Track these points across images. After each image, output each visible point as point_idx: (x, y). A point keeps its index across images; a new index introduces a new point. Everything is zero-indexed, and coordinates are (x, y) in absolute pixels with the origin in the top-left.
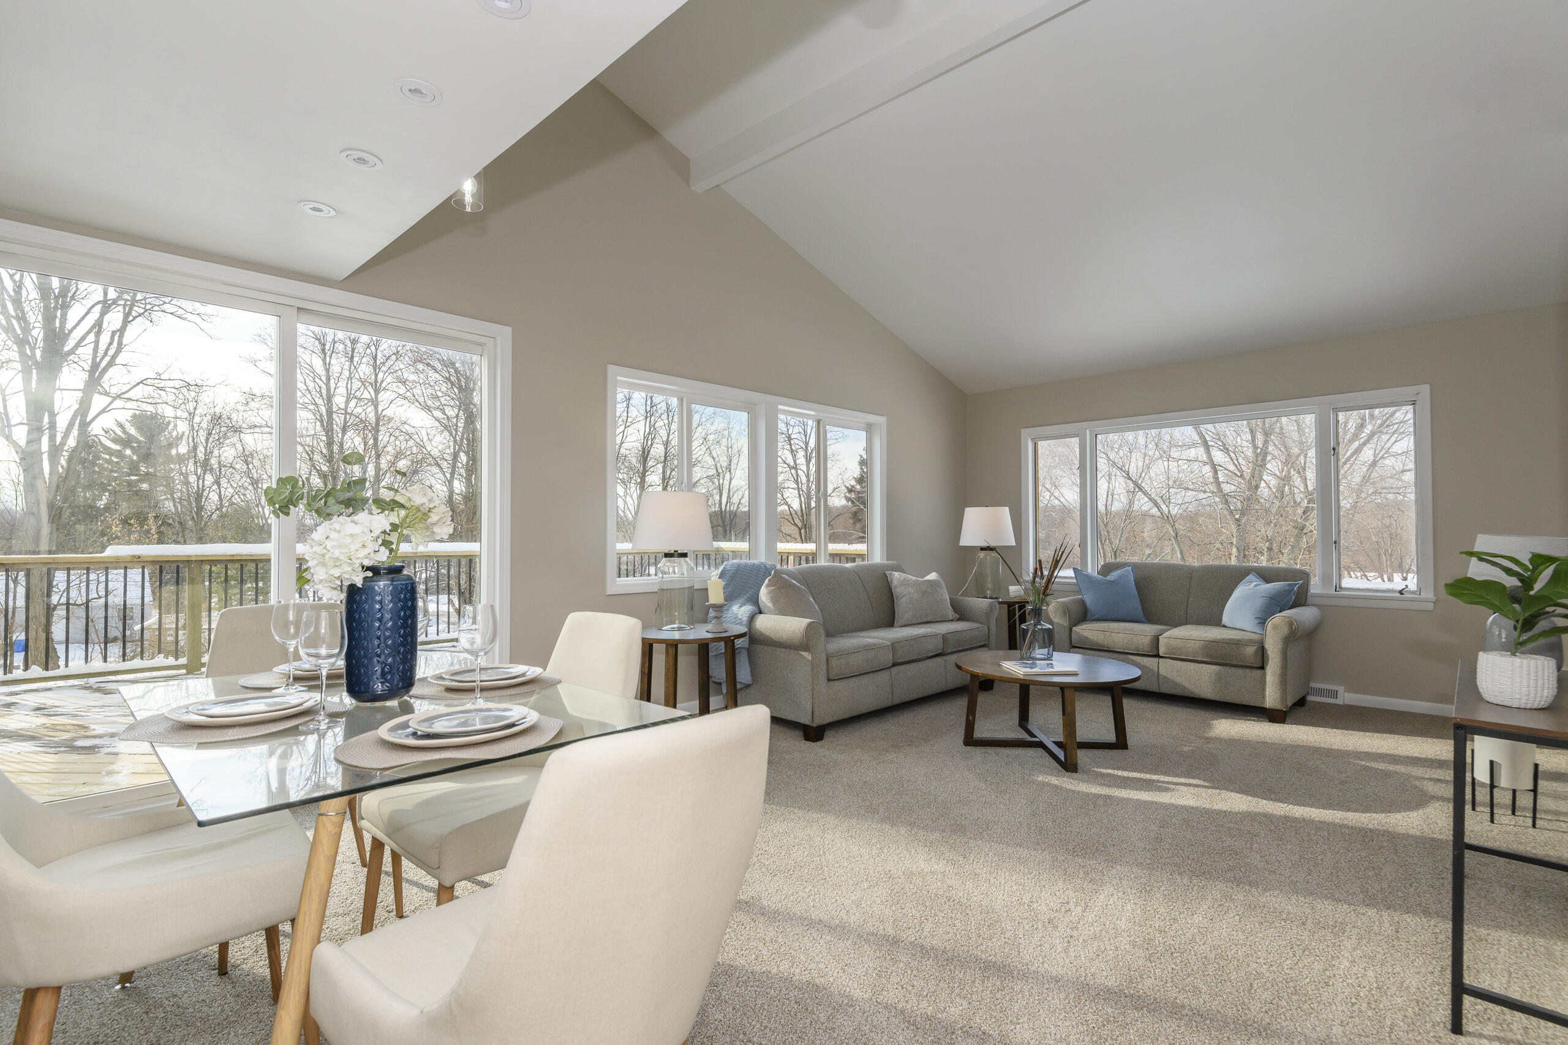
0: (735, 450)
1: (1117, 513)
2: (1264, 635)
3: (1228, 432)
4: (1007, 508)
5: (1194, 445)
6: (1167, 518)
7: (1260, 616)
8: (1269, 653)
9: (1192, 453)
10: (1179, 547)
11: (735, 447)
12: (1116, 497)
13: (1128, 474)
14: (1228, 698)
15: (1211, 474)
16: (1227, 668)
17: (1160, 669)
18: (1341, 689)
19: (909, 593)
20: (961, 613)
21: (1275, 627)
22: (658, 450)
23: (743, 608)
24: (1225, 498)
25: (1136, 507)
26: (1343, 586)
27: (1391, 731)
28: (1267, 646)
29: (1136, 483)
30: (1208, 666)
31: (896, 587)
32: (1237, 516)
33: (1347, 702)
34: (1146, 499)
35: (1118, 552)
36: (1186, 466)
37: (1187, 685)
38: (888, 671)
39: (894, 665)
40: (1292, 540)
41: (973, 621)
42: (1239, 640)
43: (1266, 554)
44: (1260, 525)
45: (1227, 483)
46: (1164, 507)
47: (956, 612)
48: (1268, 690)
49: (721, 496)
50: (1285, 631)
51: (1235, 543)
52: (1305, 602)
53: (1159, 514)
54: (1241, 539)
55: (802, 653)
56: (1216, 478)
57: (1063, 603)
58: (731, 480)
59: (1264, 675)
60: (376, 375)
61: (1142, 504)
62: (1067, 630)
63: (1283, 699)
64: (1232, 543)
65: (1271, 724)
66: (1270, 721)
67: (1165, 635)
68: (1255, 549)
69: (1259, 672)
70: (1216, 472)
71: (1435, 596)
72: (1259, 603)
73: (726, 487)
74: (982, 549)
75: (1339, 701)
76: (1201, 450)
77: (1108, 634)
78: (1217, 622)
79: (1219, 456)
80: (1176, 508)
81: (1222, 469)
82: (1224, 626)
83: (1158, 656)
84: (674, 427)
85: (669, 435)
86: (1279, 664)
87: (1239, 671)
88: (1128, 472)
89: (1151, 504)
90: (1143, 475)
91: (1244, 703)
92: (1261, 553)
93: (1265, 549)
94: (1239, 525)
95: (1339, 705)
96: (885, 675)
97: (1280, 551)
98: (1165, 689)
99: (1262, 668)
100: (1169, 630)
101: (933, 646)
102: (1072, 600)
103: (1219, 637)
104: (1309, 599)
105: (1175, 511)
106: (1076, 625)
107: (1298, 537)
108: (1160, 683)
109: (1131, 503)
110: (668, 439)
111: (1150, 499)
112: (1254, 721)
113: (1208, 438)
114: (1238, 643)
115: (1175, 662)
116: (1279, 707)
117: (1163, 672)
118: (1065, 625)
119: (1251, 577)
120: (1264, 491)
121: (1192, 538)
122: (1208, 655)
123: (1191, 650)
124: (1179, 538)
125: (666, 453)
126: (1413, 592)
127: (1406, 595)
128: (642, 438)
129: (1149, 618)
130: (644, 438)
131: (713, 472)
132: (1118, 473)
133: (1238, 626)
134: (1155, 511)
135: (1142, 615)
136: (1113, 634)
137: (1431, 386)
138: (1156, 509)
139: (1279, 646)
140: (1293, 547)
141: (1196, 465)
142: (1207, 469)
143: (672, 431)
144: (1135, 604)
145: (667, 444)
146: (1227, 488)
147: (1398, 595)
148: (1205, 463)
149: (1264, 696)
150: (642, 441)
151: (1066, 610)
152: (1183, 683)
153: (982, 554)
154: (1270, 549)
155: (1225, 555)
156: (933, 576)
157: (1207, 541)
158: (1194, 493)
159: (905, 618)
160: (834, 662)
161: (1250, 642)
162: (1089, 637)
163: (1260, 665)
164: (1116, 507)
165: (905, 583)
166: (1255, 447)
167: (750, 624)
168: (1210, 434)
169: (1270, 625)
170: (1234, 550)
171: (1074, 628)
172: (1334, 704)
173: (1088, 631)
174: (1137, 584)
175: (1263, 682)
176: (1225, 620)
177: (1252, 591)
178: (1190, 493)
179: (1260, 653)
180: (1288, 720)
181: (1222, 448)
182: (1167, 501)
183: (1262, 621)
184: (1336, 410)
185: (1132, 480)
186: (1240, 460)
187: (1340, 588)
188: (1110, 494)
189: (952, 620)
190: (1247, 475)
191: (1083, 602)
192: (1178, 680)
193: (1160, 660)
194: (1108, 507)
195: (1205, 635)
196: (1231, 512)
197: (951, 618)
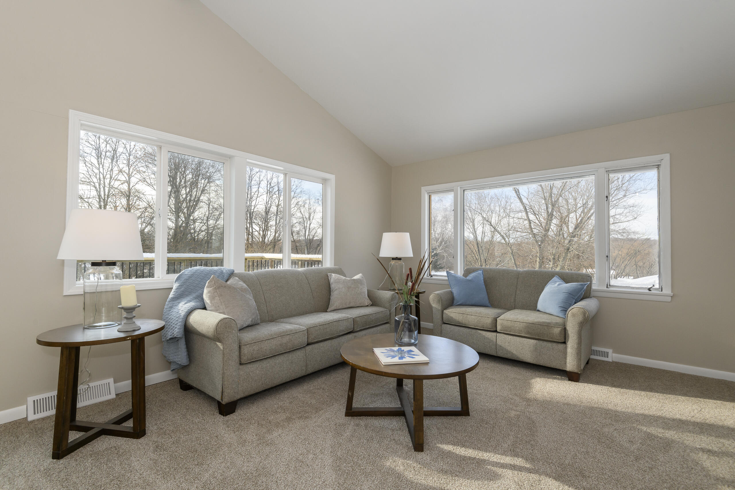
0: (312, 210)
1: (487, 242)
2: (565, 319)
3: (535, 206)
4: (408, 234)
5: (520, 211)
6: (508, 244)
7: (562, 306)
8: (569, 332)
9: (520, 215)
10: (513, 258)
11: (312, 208)
12: (486, 234)
13: (491, 223)
14: (541, 363)
15: (528, 225)
16: (541, 342)
17: (497, 340)
18: (610, 351)
19: (339, 288)
20: (374, 302)
21: (574, 315)
22: (274, 209)
23: (187, 304)
24: (534, 235)
25: (495, 239)
26: (611, 284)
27: (651, 389)
28: (568, 328)
29: (495, 228)
30: (528, 340)
31: (332, 283)
32: (539, 244)
33: (615, 360)
34: (499, 236)
35: (487, 259)
36: (517, 221)
37: (514, 352)
38: (304, 349)
39: (309, 344)
40: (564, 255)
41: (381, 307)
42: (549, 323)
43: (552, 261)
44: (549, 248)
45: (535, 228)
46: (507, 239)
47: (371, 300)
48: (568, 358)
49: (305, 231)
50: (580, 318)
51: (538, 256)
52: (589, 296)
53: (505, 243)
54: (541, 254)
55: (218, 343)
56: (530, 226)
57: (438, 294)
58: (310, 224)
59: (566, 348)
60: (129, 169)
61: (498, 238)
62: (440, 312)
63: (579, 366)
64: (537, 256)
65: (570, 382)
66: (569, 380)
67: (502, 317)
68: (547, 258)
69: (562, 346)
70: (530, 223)
71: (672, 292)
72: (561, 297)
73: (308, 227)
74: (393, 259)
75: (609, 359)
76: (524, 214)
77: (465, 316)
78: (534, 307)
79: (532, 217)
80: (513, 240)
81: (533, 222)
82: (539, 311)
83: (496, 331)
84: (281, 198)
85: (279, 202)
86: (577, 341)
87: (549, 345)
88: (491, 222)
89: (501, 238)
90: (498, 224)
91: (552, 367)
92: (550, 261)
93: (552, 259)
94: (540, 248)
95: (609, 362)
96: (300, 354)
97: (558, 260)
98: (500, 354)
99: (565, 343)
100: (504, 313)
101: (343, 327)
102: (444, 292)
103: (536, 320)
104: (593, 294)
105: (512, 241)
106: (446, 308)
107: (566, 254)
108: (497, 350)
109: (493, 237)
110: (278, 204)
111: (501, 235)
112: (558, 379)
113: (527, 208)
114: (548, 325)
115: (507, 336)
116: (576, 371)
117: (499, 342)
118: (439, 308)
119: (555, 278)
120: (551, 233)
121: (519, 254)
122: (528, 333)
123: (517, 328)
124: (513, 253)
125: (277, 210)
126: (656, 289)
127: (653, 292)
128: (265, 203)
129: (491, 303)
130: (266, 203)
131: (301, 220)
132: (487, 223)
133: (547, 311)
134: (503, 241)
135: (488, 302)
136: (468, 316)
137: (670, 154)
138: (503, 240)
139: (576, 328)
140: (564, 258)
141: (521, 221)
142: (526, 222)
143: (280, 200)
144: (483, 296)
145: (278, 206)
146: (535, 231)
147: (647, 291)
148: (525, 220)
149: (565, 363)
150: (265, 204)
151: (440, 299)
152: (512, 351)
153: (393, 262)
154: (554, 259)
155: (533, 261)
156: (357, 277)
157: (526, 255)
158: (520, 233)
159: (335, 305)
160: (245, 350)
161: (557, 325)
162: (454, 317)
163: (563, 341)
164: (486, 239)
165: (338, 281)
166: (548, 212)
167: (187, 317)
168: (528, 206)
169: (570, 313)
170: (538, 259)
171: (445, 311)
172: (607, 362)
173: (453, 313)
174: (485, 281)
175: (565, 353)
176: (539, 306)
177: (557, 288)
178: (518, 233)
179: (563, 333)
180: (581, 379)
181: (533, 213)
182: (508, 237)
183: (565, 310)
184: (608, 172)
185: (492, 226)
186: (541, 219)
187: (610, 285)
188: (483, 233)
189: (367, 306)
190: (543, 225)
191: (452, 293)
192: (509, 348)
193: (498, 334)
194: (483, 239)
195: (526, 319)
196: (537, 242)
197: (367, 305)
